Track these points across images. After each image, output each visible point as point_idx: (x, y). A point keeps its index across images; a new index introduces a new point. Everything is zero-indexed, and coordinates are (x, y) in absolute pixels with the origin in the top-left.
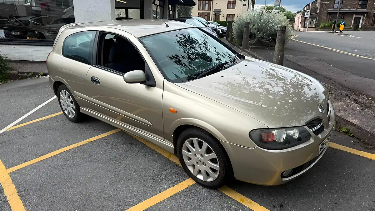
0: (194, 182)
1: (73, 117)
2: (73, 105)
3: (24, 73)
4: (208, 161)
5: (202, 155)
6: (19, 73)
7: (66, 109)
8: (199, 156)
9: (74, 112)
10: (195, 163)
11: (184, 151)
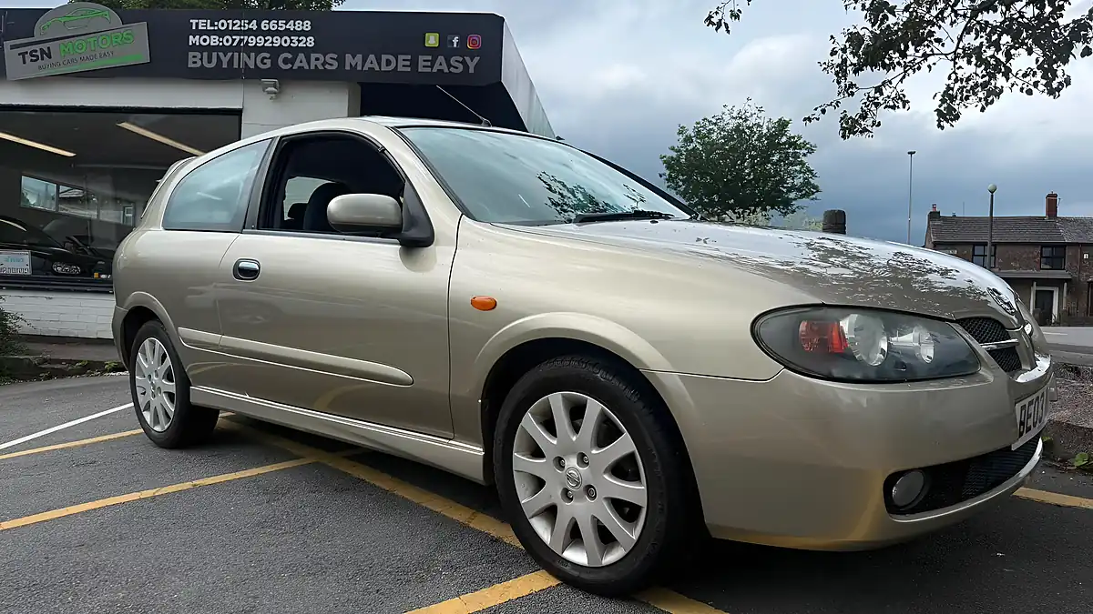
0: (553, 582)
1: (166, 427)
2: (171, 387)
3: (59, 362)
4: (605, 473)
5: (582, 459)
6: (45, 361)
7: (147, 408)
8: (571, 462)
9: (171, 408)
10: (557, 498)
11: (520, 460)
